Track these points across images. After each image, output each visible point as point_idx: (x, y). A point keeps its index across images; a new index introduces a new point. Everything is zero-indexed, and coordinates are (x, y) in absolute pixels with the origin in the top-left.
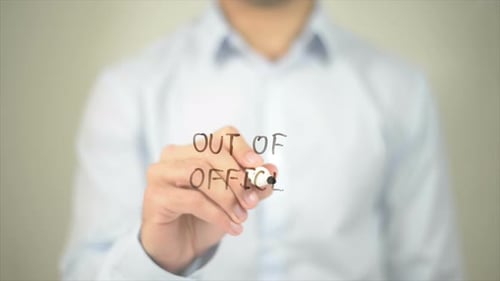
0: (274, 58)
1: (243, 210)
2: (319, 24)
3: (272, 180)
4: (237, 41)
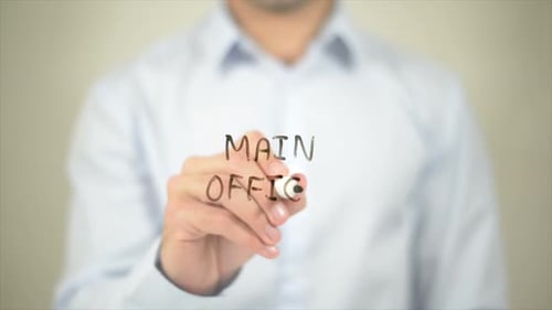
0: (289, 61)
1: (273, 226)
2: (340, 25)
3: (298, 189)
4: (248, 46)
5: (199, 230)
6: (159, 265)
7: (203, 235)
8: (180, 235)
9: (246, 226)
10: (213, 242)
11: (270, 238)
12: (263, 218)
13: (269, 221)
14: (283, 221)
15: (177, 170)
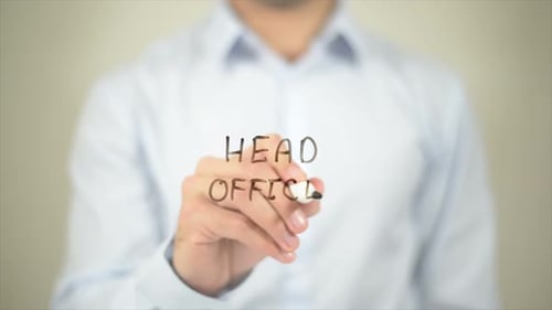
0: (292, 58)
1: (292, 234)
2: (342, 23)
3: (317, 196)
4: (252, 40)
5: (213, 233)
6: (171, 262)
7: (217, 239)
8: (195, 238)
9: (263, 232)
10: (226, 245)
11: (289, 246)
12: (281, 225)
13: (287, 228)
14: (303, 229)
15: (191, 171)
